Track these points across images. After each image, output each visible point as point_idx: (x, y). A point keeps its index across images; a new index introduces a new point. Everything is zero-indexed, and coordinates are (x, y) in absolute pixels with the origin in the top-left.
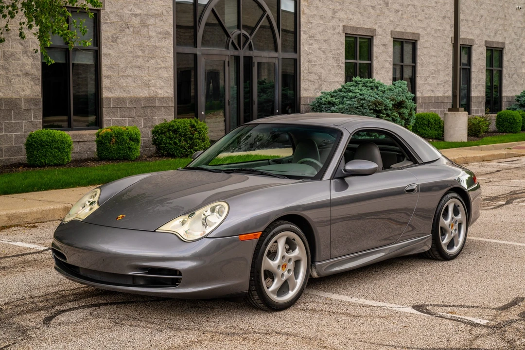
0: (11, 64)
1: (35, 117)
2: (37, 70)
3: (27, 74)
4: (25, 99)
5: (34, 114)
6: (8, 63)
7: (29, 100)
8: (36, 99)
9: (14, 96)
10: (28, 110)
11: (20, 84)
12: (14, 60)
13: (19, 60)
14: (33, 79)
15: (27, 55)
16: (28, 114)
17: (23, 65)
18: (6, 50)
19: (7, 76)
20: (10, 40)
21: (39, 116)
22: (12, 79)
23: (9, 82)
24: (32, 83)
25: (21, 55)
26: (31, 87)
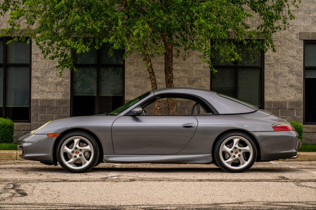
0: (279, 80)
1: (297, 114)
2: (300, 83)
3: (292, 86)
4: (289, 102)
5: (296, 112)
6: (277, 79)
7: (292, 103)
8: (298, 102)
9: (281, 100)
10: (292, 109)
11: (286, 93)
12: (282, 77)
13: (286, 77)
14: (297, 89)
15: (293, 74)
16: (292, 112)
17: (289, 80)
18: (276, 71)
19: (276, 87)
20: (279, 64)
21: (300, 114)
22: (280, 89)
23: (277, 91)
24: (296, 92)
25: (287, 74)
26: (294, 95)
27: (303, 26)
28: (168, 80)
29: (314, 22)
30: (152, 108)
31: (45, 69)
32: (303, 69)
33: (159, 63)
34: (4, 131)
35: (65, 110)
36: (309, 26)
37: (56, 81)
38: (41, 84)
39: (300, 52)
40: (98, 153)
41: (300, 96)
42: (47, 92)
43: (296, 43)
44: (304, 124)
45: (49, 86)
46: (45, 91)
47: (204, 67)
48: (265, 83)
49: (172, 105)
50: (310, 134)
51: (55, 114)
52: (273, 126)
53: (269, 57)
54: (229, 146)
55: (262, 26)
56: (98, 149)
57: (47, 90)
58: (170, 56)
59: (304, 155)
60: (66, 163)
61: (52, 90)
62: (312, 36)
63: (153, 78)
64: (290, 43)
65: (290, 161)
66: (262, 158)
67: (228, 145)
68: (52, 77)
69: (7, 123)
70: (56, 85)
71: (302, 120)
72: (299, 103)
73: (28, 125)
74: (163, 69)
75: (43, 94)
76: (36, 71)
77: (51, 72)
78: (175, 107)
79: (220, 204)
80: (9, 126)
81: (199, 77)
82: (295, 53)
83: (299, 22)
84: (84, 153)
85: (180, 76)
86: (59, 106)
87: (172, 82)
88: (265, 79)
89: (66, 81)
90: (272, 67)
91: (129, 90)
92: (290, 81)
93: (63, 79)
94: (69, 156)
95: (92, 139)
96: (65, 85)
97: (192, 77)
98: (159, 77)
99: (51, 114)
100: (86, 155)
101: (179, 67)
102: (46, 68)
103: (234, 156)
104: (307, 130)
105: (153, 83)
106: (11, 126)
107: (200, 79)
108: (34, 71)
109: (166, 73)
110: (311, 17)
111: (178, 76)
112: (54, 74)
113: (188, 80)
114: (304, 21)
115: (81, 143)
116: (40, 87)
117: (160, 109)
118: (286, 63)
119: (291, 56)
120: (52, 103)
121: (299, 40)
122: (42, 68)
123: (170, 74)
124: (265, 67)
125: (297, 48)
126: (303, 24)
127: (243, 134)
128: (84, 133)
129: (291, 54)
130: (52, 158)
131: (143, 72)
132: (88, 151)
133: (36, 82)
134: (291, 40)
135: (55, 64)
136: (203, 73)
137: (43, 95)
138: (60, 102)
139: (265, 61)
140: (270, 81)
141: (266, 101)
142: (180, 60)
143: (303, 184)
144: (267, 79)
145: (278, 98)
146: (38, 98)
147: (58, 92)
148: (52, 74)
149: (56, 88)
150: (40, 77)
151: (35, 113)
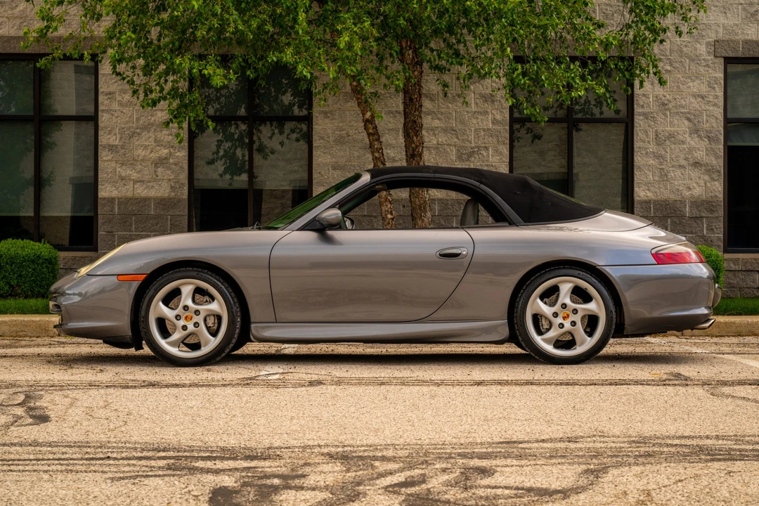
0: (668, 150)
1: (710, 229)
2: (717, 157)
3: (697, 164)
4: (692, 202)
5: (708, 225)
6: (663, 148)
7: (696, 203)
8: (711, 202)
9: (672, 197)
10: (697, 219)
11: (684, 179)
12: (675, 144)
13: (683, 144)
14: (710, 170)
15: (699, 136)
16: (698, 224)
17: (691, 150)
18: (660, 129)
19: (661, 167)
20: (668, 113)
21: (716, 228)
22: (669, 172)
23: (664, 176)
24: (707, 178)
25: (687, 136)
26: (703, 184)
27: (723, 25)
28: (411, 152)
29: (749, 16)
30: (375, 217)
31: (130, 127)
32: (723, 125)
33: (392, 113)
34: (34, 270)
35: (176, 221)
36: (737, 25)
37: (155, 155)
38: (120, 162)
39: (716, 86)
40: (239, 320)
41: (717, 188)
42: (135, 182)
43: (707, 66)
44: (725, 251)
45: (140, 167)
46: (130, 180)
47: (495, 122)
48: (635, 158)
49: (420, 209)
50: (740, 275)
51: (152, 232)
52: (654, 251)
53: (644, 98)
54: (547, 302)
55: (629, 26)
56: (238, 310)
57: (135, 176)
58: (416, 96)
59: (725, 323)
60: (163, 343)
61: (147, 177)
62: (743, 48)
63: (376, 146)
64: (693, 64)
65: (693, 338)
66: (628, 328)
67: (545, 300)
68: (146, 147)
69: (41, 252)
70: (156, 165)
71: (721, 244)
72: (714, 204)
73: (91, 257)
74: (401, 126)
75: (125, 185)
76: (109, 134)
77: (143, 134)
78: (429, 214)
79: (521, 443)
80: (46, 260)
81: (483, 145)
82: (704, 89)
83: (713, 15)
84: (205, 320)
85: (439, 143)
86: (162, 213)
87: (420, 155)
88: (636, 149)
89: (177, 155)
90: (651, 121)
91: (322, 176)
92: (694, 152)
93: (172, 150)
94: (169, 327)
95: (223, 285)
96: (175, 164)
97: (467, 144)
98: (390, 146)
99: (145, 231)
100: (210, 324)
101: (437, 121)
102: (131, 125)
103: (561, 326)
104: (732, 265)
105: (376, 157)
106: (51, 259)
107: (486, 148)
108: (105, 133)
109: (407, 135)
110: (741, 4)
111: (436, 142)
112: (151, 140)
113: (458, 151)
114: (725, 13)
115: (197, 296)
116: (118, 169)
117: (393, 219)
118: (682, 111)
119: (695, 96)
120: (146, 207)
121: (712, 57)
122: (123, 126)
123: (415, 138)
124: (636, 120)
125: (709, 77)
126: (722, 20)
127: (581, 273)
128: (204, 272)
129: (695, 90)
130: (128, 332)
131: (355, 134)
132: (214, 315)
133: (110, 158)
134: (695, 59)
135: (152, 116)
136: (491, 136)
137: (126, 187)
138: (163, 203)
139: (635, 106)
140: (647, 153)
141: (638, 199)
142: (439, 106)
143: (726, 390)
144: (639, 147)
145: (666, 194)
146: (113, 196)
147: (159, 180)
148: (146, 140)
149: (155, 172)
150: (119, 147)
151: (106, 230)
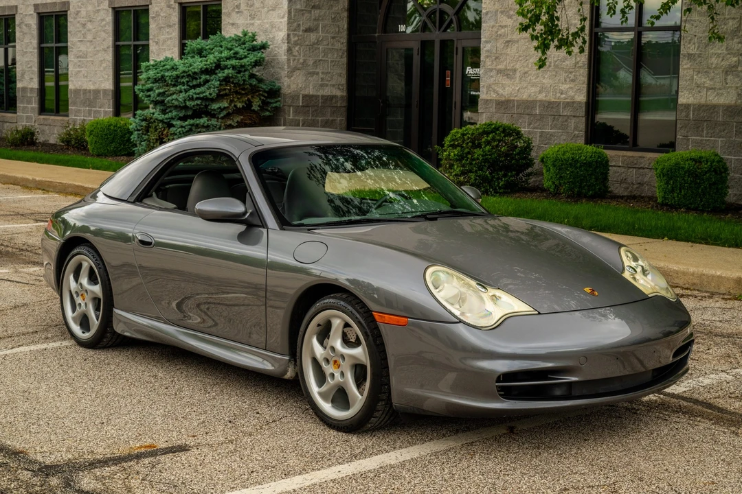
31: (706, 36)
37: (725, 63)
38: (696, 70)
42: (708, 89)
45: (713, 74)
46: (704, 87)
51: (719, 138)
57: (708, 83)
61: (718, 84)
68: (718, 55)
70: (726, 73)
75: (700, 92)
76: (690, 43)
77: (717, 42)
86: (728, 120)
93: (740, 58)
99: (714, 137)
108: (686, 42)
112: (724, 48)
116: (695, 77)
120: (715, 114)
122: (701, 35)
133: (688, 66)
135: (725, 24)
137: (700, 94)
138: (730, 110)
146: (690, 102)
147: (729, 87)
148: (719, 49)
149: (725, 79)
150: (696, 56)
151: (683, 135)
